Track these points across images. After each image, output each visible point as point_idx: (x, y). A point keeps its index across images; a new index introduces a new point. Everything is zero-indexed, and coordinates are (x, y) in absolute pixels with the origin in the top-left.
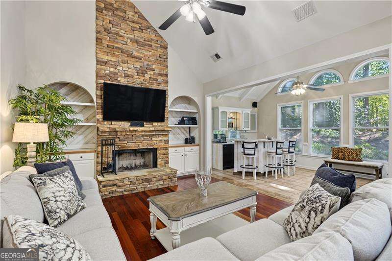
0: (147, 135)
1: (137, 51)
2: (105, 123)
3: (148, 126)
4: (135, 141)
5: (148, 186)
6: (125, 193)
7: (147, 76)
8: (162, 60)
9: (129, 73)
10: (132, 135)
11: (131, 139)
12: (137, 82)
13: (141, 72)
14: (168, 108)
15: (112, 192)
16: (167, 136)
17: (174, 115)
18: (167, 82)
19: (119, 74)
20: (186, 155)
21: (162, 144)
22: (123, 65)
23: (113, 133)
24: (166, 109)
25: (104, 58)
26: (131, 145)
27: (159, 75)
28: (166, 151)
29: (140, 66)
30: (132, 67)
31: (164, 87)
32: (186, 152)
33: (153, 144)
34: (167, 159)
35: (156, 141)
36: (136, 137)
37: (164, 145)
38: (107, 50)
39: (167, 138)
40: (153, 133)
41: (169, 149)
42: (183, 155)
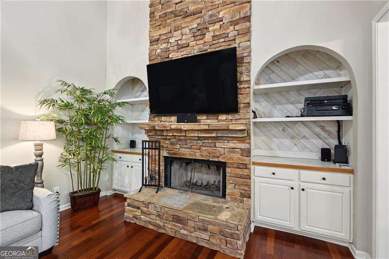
2: (156, 119)
3: (205, 122)
4: (189, 145)
5: (182, 231)
6: (151, 227)
7: (208, 37)
9: (184, 42)
10: (181, 137)
11: (184, 143)
12: (195, 49)
13: (199, 33)
14: (250, 84)
15: (135, 217)
16: (247, 141)
17: (292, 99)
18: (248, 31)
19: (171, 49)
20: (303, 190)
21: (236, 156)
22: (176, 33)
23: (159, 133)
24: (246, 86)
25: (156, 35)
26: (186, 152)
27: (231, 25)
28: (245, 172)
29: (198, 24)
30: (187, 30)
31: (241, 44)
32: (302, 182)
33: (218, 154)
34: (246, 188)
35: (224, 150)
36: (191, 139)
37: (239, 158)
38: (159, 24)
39: (247, 146)
40: (212, 133)
41: (252, 167)
42: (292, 188)
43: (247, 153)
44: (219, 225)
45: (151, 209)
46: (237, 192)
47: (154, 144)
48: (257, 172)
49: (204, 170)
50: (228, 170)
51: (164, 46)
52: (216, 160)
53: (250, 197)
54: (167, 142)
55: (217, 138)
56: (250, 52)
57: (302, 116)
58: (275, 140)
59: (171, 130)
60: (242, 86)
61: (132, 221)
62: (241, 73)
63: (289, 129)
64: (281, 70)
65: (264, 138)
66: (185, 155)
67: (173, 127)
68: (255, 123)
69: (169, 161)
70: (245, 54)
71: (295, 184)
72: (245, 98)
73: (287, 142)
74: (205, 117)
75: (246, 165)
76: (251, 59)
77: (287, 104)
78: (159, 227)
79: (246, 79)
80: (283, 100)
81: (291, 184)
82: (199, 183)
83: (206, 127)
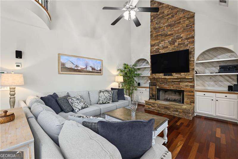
0: (175, 81)
1: (170, 31)
2: (154, 74)
3: (175, 75)
4: (168, 84)
5: (168, 112)
6: (155, 111)
7: (176, 44)
8: (189, 27)
9: (165, 46)
10: (165, 81)
11: (166, 83)
12: (170, 49)
13: (173, 42)
14: (194, 61)
15: (149, 108)
16: (193, 82)
17: (215, 65)
18: (193, 42)
19: (160, 48)
20: (217, 100)
21: (188, 88)
22: (162, 43)
23: (156, 80)
24: (192, 62)
25: (153, 43)
26: (166, 87)
27: (186, 40)
28: (192, 94)
29: (172, 39)
30: (167, 41)
31: (190, 47)
32: (217, 98)
33: (181, 87)
34: (193, 100)
35: (183, 86)
36: (169, 82)
37: (189, 89)
38: (155, 39)
39: (193, 84)
40: (178, 80)
41: (195, 92)
42: (212, 100)
43: (193, 86)
44: (182, 109)
45: (156, 105)
46: (189, 101)
47: (153, 84)
48: (197, 94)
49: (173, 94)
50: (185, 93)
51: (157, 47)
52: (180, 89)
53: (194, 103)
54: (159, 83)
55: (180, 82)
56: (194, 50)
57: (219, 73)
58: (207, 82)
59: (162, 79)
60: (191, 62)
61: (148, 109)
62: (191, 58)
63: (213, 78)
64: (209, 53)
65: (201, 82)
66: (167, 88)
67: (162, 77)
68: (197, 76)
69: (159, 90)
70: (192, 51)
71: (214, 98)
72: (192, 67)
73: (212, 83)
74: (175, 74)
75: (192, 91)
76: (194, 52)
77: (212, 67)
78: (159, 111)
79: (192, 60)
80: (210, 66)
81: (212, 98)
82: (171, 99)
83: (177, 77)
